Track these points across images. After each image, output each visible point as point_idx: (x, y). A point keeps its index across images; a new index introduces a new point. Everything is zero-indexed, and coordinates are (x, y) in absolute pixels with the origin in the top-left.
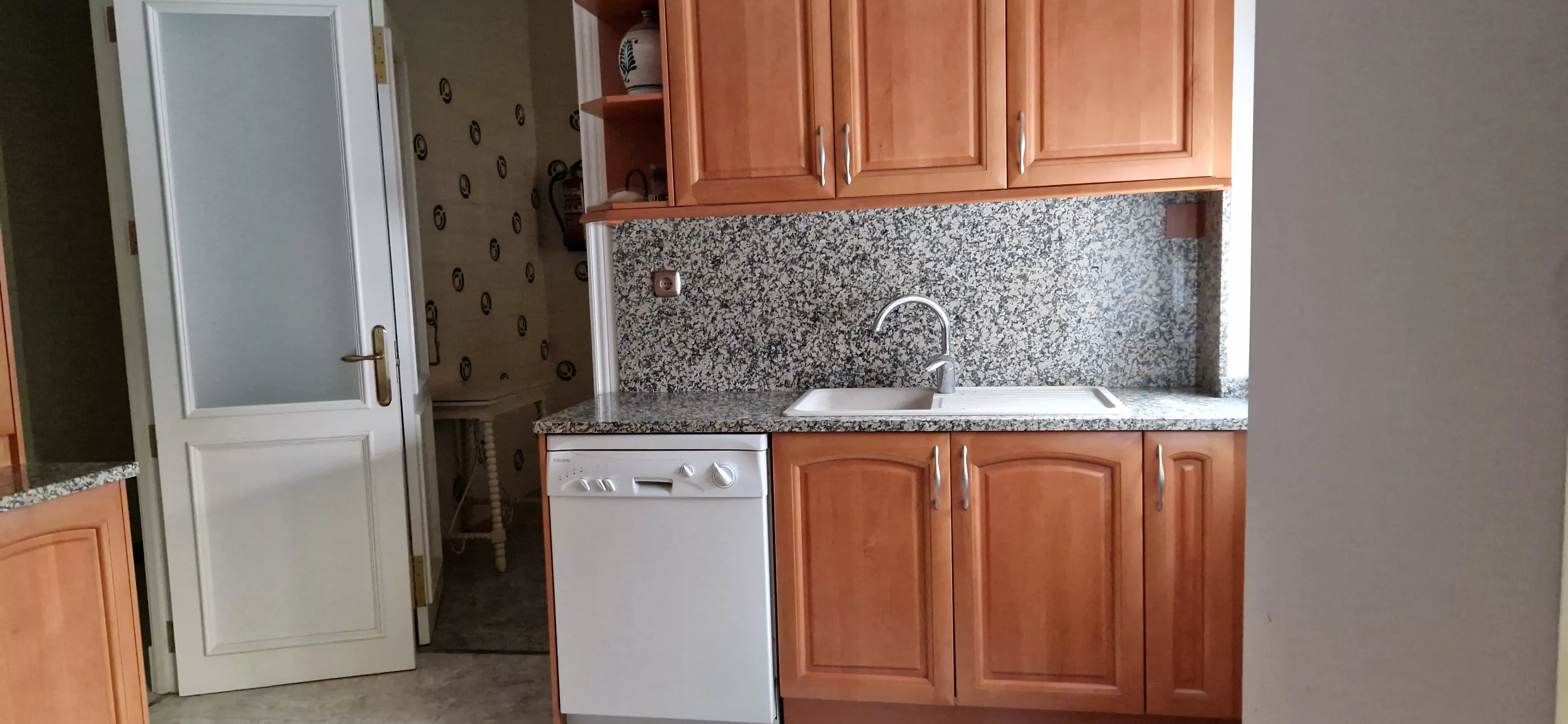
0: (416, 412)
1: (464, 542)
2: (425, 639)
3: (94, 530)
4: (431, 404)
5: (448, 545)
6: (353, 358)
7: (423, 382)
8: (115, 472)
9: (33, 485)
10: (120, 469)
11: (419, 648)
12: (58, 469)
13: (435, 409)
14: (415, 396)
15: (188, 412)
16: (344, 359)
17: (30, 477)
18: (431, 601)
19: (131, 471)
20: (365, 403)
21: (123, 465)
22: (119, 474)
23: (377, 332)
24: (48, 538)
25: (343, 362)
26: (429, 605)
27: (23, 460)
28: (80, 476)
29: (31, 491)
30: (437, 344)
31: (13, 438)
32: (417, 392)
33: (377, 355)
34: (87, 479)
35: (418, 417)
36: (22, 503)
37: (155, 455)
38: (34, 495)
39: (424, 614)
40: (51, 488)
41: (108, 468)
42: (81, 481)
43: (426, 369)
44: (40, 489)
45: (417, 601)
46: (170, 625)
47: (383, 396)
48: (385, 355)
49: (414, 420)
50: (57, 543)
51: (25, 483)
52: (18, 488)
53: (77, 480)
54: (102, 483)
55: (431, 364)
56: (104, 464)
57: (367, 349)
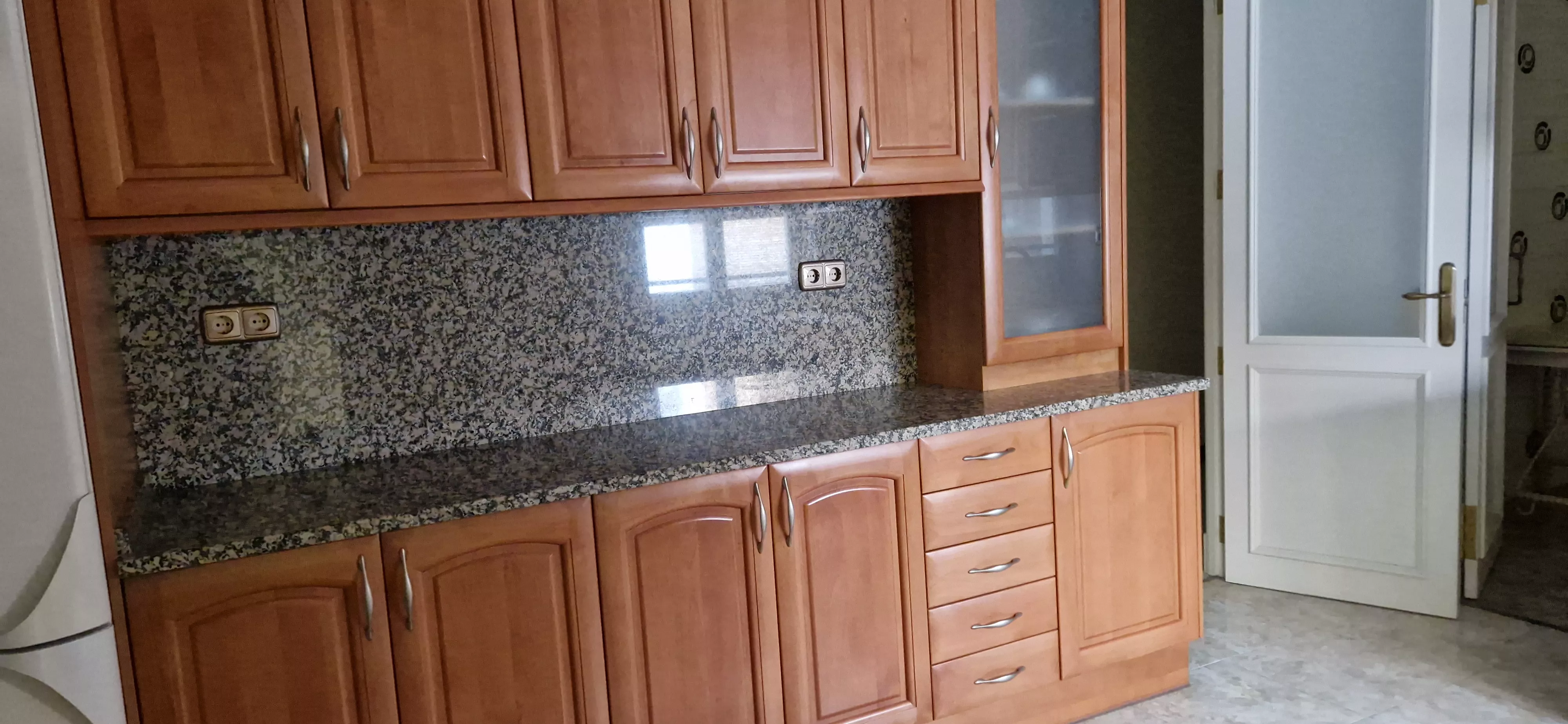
0: (1484, 354)
1: (1533, 506)
2: (1472, 591)
3: (1173, 429)
4: (1505, 347)
5: (1510, 503)
6: (1415, 296)
7: (1496, 325)
8: (1191, 384)
9: (1133, 387)
10: (1195, 382)
11: (1463, 600)
12: (1151, 377)
13: (1510, 353)
14: (1484, 338)
15: (1252, 338)
16: (1406, 296)
17: (1130, 381)
18: (1482, 556)
19: (1204, 384)
20: (1424, 341)
21: (1198, 379)
22: (1193, 386)
23: (1445, 270)
24: (1142, 429)
25: (1405, 300)
26: (1480, 560)
27: (1126, 368)
28: (1166, 384)
29: (1132, 392)
30: (1520, 282)
31: (1121, 349)
32: (1487, 334)
33: (1444, 294)
34: (1171, 388)
35: (1486, 361)
36: (1126, 400)
37: (1221, 372)
38: (1135, 395)
39: (1472, 567)
40: (1146, 391)
41: (1186, 380)
42: (1167, 388)
43: (1503, 309)
44: (1139, 391)
45: (1465, 551)
46: (1222, 520)
47: (1446, 335)
48: (1452, 294)
49: (1480, 365)
50: (1146, 433)
51: (1127, 386)
52: (1122, 389)
53: (1164, 387)
54: (1181, 391)
55: (1510, 304)
56: (1185, 377)
57: (1432, 286)
